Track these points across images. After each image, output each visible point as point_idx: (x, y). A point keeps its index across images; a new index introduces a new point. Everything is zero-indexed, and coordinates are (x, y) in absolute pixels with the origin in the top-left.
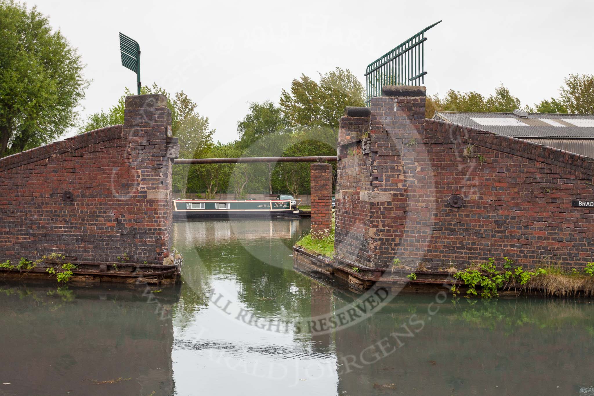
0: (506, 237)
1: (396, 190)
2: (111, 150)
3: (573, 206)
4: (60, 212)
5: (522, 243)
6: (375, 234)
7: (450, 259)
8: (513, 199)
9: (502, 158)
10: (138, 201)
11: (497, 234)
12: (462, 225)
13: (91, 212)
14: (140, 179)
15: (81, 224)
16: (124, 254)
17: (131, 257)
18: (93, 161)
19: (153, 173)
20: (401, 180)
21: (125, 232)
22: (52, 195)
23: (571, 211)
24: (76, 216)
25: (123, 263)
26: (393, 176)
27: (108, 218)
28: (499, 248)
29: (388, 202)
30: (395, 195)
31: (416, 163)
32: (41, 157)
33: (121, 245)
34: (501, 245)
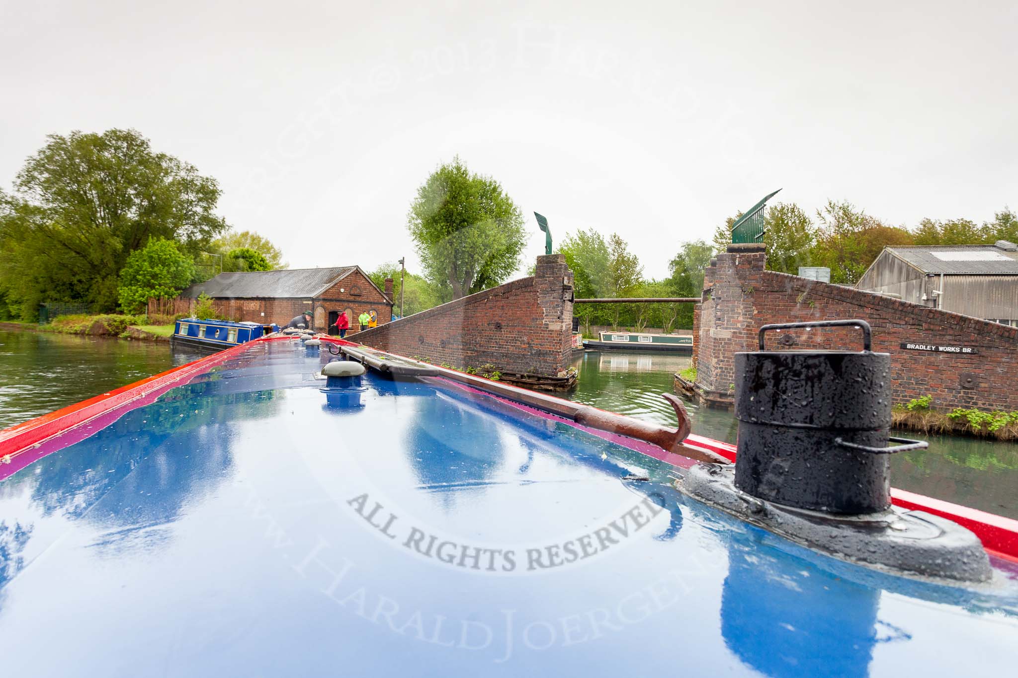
1: (736, 328)
2: (527, 294)
3: (901, 348)
4: (493, 336)
6: (717, 363)
9: (833, 304)
10: (543, 331)
13: (512, 337)
14: (544, 315)
15: (506, 345)
16: (532, 368)
17: (537, 370)
18: (515, 302)
20: (741, 321)
21: (534, 352)
22: (488, 324)
23: (899, 353)
24: (502, 339)
25: (531, 374)
26: (733, 318)
27: (523, 342)
29: (728, 338)
30: (734, 333)
31: (754, 307)
32: (483, 298)
33: (530, 361)
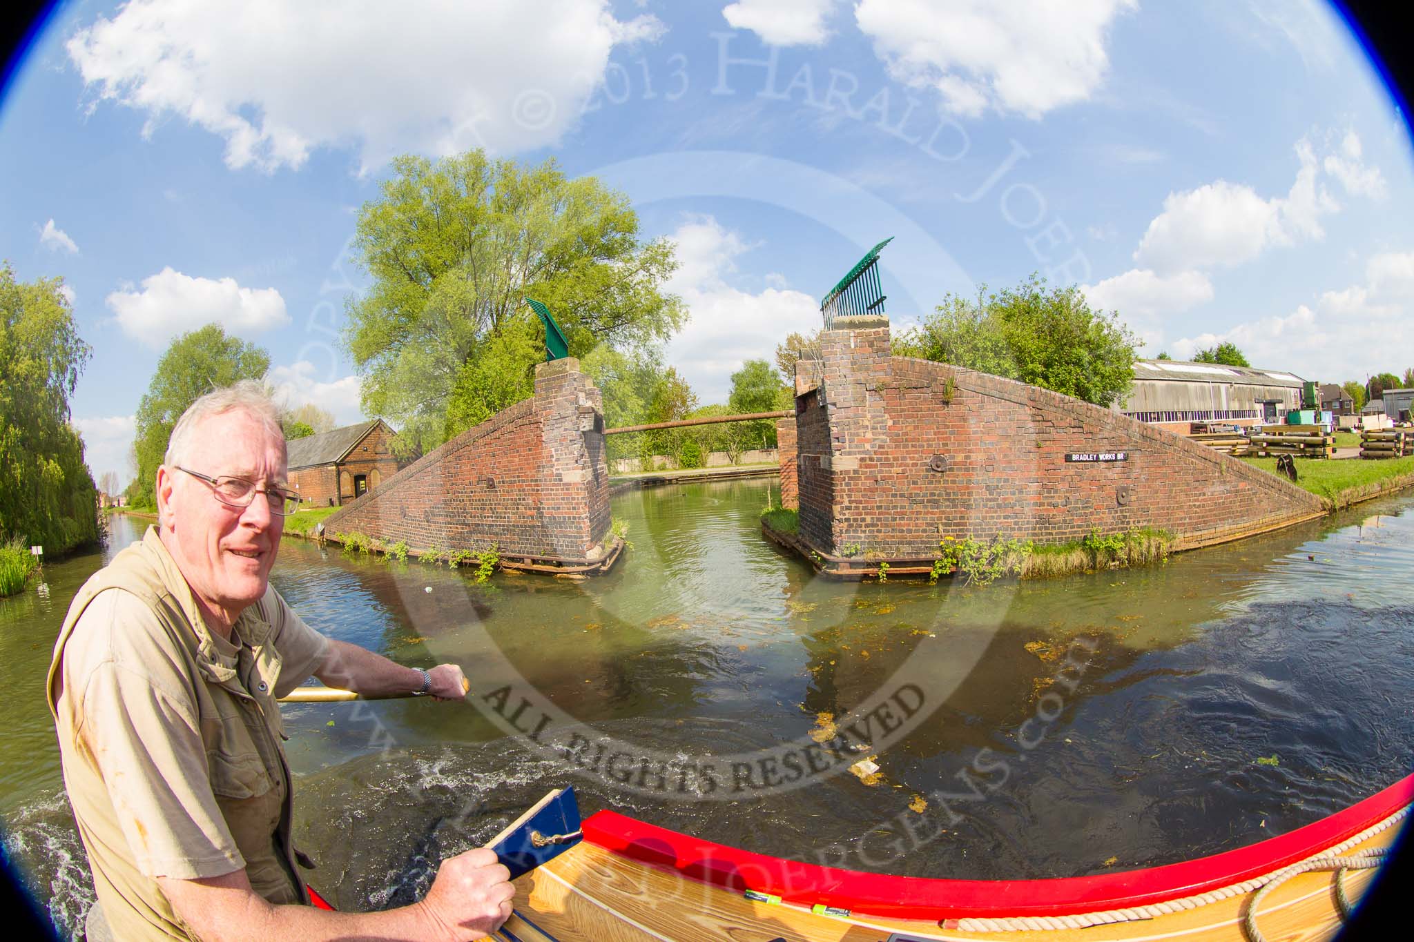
0: (999, 506)
1: (864, 452)
2: (525, 428)
3: (1066, 461)
5: (1017, 512)
6: (840, 512)
7: (934, 540)
8: (1005, 456)
10: (555, 485)
11: (989, 503)
12: (948, 494)
14: (554, 460)
15: (505, 513)
16: (547, 547)
17: (555, 551)
19: (566, 451)
20: (869, 439)
21: (545, 520)
22: (478, 482)
23: (1065, 468)
24: (499, 504)
25: (547, 557)
26: (858, 435)
27: (527, 506)
28: (992, 521)
29: (854, 471)
30: (862, 460)
31: (887, 416)
33: (543, 535)
34: (992, 517)
